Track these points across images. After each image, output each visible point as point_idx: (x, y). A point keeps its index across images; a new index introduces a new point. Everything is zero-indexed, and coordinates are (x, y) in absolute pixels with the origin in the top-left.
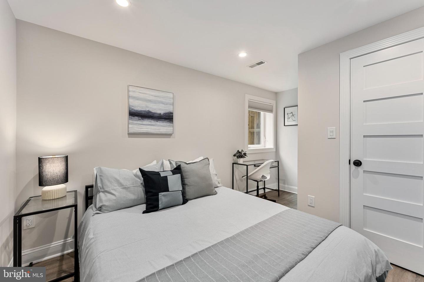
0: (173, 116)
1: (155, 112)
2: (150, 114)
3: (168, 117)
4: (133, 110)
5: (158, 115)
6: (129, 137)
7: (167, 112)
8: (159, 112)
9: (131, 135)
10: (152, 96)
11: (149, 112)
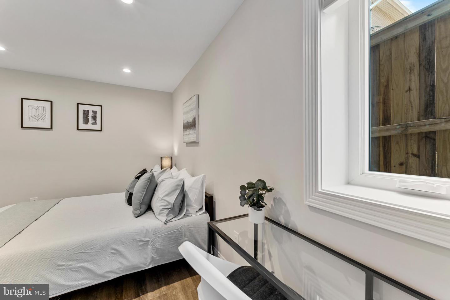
0: (195, 121)
3: (194, 124)
4: (184, 124)
5: (190, 124)
7: (193, 118)
8: (190, 120)
9: (187, 144)
10: (188, 106)
11: (188, 122)
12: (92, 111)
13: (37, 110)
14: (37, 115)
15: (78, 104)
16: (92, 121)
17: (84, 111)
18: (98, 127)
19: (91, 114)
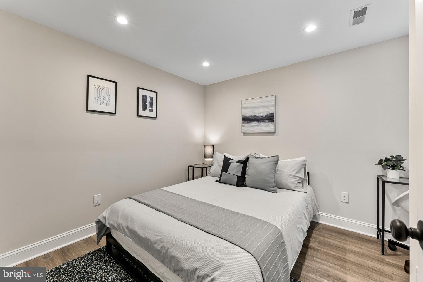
0: (274, 116)
1: (259, 115)
2: (255, 118)
3: (270, 118)
4: (244, 117)
5: (261, 117)
6: (243, 136)
7: (268, 113)
8: (261, 115)
9: (245, 134)
10: (256, 103)
11: (255, 116)
12: (149, 97)
13: (102, 91)
14: (102, 97)
15: (139, 88)
16: (149, 108)
17: (143, 96)
18: (153, 114)
19: (148, 100)
